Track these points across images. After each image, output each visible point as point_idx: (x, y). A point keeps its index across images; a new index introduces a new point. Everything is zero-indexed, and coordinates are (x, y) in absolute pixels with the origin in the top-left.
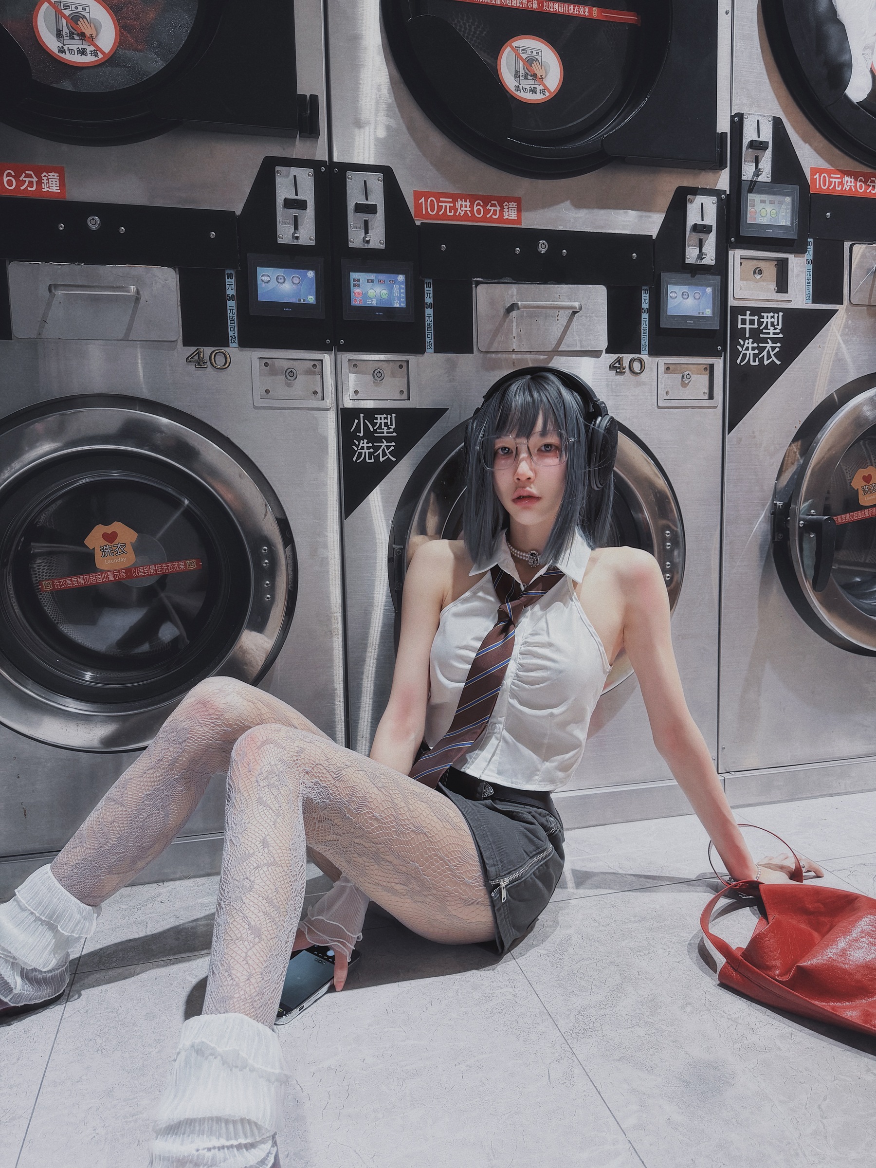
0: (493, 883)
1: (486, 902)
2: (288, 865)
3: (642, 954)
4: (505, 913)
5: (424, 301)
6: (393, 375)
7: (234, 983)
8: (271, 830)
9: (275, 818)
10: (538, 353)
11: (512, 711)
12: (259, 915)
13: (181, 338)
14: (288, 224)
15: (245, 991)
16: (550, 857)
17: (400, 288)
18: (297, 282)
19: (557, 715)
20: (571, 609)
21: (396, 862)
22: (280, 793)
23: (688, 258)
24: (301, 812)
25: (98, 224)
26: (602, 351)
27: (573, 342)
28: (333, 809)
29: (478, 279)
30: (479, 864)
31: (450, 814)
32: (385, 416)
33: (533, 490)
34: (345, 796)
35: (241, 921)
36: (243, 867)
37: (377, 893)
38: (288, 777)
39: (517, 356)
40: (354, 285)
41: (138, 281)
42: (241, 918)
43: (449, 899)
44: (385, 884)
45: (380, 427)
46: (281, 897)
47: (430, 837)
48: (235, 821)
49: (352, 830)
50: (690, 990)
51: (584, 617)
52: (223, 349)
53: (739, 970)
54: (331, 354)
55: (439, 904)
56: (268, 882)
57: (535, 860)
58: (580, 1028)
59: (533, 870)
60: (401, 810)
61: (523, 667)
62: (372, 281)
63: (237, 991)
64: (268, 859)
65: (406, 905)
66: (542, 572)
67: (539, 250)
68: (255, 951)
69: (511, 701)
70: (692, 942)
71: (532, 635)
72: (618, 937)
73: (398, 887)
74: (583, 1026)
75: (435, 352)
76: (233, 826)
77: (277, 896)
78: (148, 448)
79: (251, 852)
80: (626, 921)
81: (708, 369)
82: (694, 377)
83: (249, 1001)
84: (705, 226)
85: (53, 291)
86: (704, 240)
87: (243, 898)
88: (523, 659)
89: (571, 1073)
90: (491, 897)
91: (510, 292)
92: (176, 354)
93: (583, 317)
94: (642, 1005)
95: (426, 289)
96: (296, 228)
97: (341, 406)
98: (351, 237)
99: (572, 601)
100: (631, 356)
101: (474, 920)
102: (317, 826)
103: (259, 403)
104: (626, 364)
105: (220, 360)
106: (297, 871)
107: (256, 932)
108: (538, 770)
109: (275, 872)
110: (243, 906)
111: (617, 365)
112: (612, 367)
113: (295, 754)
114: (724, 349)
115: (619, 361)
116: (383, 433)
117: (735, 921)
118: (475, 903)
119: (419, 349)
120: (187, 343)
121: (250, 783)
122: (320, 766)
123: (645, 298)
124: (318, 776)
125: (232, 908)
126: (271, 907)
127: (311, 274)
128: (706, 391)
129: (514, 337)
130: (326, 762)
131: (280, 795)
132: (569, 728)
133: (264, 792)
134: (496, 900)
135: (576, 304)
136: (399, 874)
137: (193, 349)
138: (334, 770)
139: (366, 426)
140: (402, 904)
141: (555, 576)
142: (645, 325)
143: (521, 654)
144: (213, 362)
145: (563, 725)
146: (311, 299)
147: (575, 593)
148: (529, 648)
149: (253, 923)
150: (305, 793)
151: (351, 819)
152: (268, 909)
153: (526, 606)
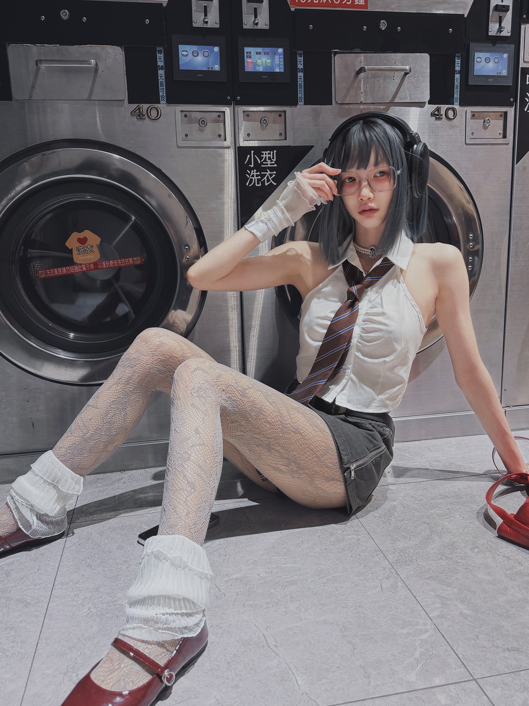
0: (345, 466)
1: (340, 479)
2: (212, 446)
3: (445, 518)
4: (353, 487)
5: (297, 67)
6: (275, 122)
7: (178, 516)
8: (201, 423)
9: (203, 416)
10: (380, 104)
11: (358, 361)
12: (194, 475)
13: (127, 98)
14: (200, 12)
15: (185, 521)
16: (383, 452)
17: (280, 58)
18: (207, 55)
19: (389, 362)
20: (399, 289)
21: (281, 451)
22: (207, 401)
23: (490, 32)
24: (219, 415)
25: (67, 16)
26: (425, 103)
27: (404, 96)
28: (240, 415)
29: (336, 50)
30: (336, 454)
31: (317, 421)
32: (269, 152)
33: (373, 205)
34: (248, 407)
35: (183, 478)
36: (183, 446)
37: (268, 472)
38: (211, 392)
39: (364, 106)
40: (247, 57)
41: (96, 57)
42: (182, 477)
43: (316, 476)
44: (273, 465)
45: (265, 161)
46: (208, 465)
47: (305, 436)
48: (177, 418)
49: (253, 429)
50: (478, 539)
51: (408, 294)
52: (156, 105)
53: (511, 527)
54: (231, 107)
55: (309, 480)
56: (200, 456)
57: (373, 453)
58: (402, 560)
59: (372, 460)
60: (285, 417)
61: (365, 331)
62: (260, 53)
63: (180, 521)
64: (199, 441)
65: (288, 480)
66: (378, 263)
67: (380, 28)
68: (192, 498)
69: (356, 353)
70: (480, 511)
71: (371, 308)
72: (428, 507)
73: (282, 467)
74: (404, 559)
75: (305, 104)
76: (176, 420)
77: (206, 464)
78: (106, 176)
79: (188, 436)
80: (434, 498)
81: (503, 115)
82: (492, 122)
83: (188, 528)
84: (504, 6)
85: (39, 65)
86: (503, 18)
87: (184, 465)
88: (365, 324)
89: (396, 585)
90: (345, 476)
91: (359, 60)
92: (123, 110)
93: (412, 78)
94: (445, 548)
95: (298, 58)
96: (206, 15)
97: (238, 145)
98: (245, 21)
99: (400, 283)
100: (447, 106)
101: (332, 491)
102: (230, 426)
103: (182, 144)
104: (443, 112)
105: (154, 113)
106: (218, 450)
107: (192, 485)
108: (375, 400)
109: (204, 449)
110: (184, 470)
111: (436, 113)
112: (433, 114)
113: (216, 378)
114: (516, 101)
115: (438, 110)
116: (267, 164)
117: (509, 499)
118: (333, 480)
119: (294, 103)
120: (130, 102)
121: (187, 394)
122: (232, 387)
123: (458, 61)
124: (230, 393)
125: (176, 470)
126: (202, 471)
127: (216, 49)
128: (501, 132)
129: (362, 93)
130: (235, 384)
131: (206, 402)
132: (396, 370)
133: (196, 400)
134: (347, 478)
135: (407, 67)
136: (283, 459)
137: (135, 106)
138: (241, 390)
139: (255, 159)
140: (284, 479)
141: (388, 265)
142: (457, 82)
143: (364, 321)
144: (149, 114)
145: (392, 369)
146: (217, 68)
147: (401, 277)
148: (369, 317)
149: (190, 480)
150: (222, 403)
151: (252, 422)
152: (199, 472)
153: (367, 287)
